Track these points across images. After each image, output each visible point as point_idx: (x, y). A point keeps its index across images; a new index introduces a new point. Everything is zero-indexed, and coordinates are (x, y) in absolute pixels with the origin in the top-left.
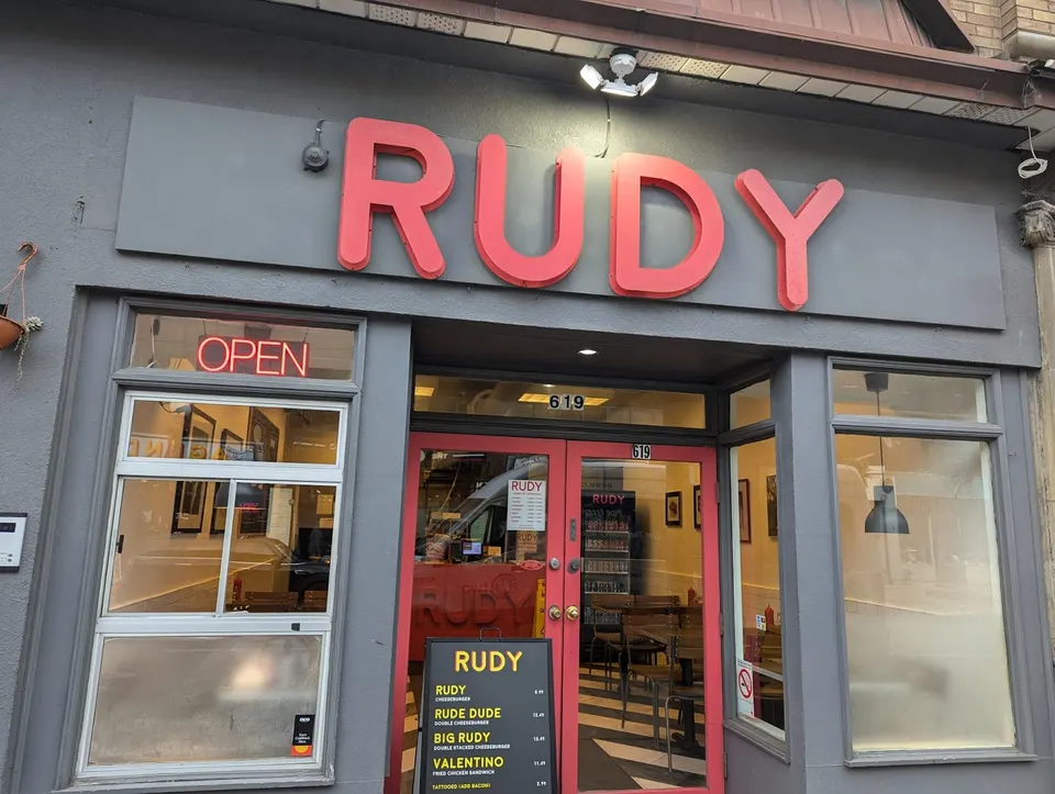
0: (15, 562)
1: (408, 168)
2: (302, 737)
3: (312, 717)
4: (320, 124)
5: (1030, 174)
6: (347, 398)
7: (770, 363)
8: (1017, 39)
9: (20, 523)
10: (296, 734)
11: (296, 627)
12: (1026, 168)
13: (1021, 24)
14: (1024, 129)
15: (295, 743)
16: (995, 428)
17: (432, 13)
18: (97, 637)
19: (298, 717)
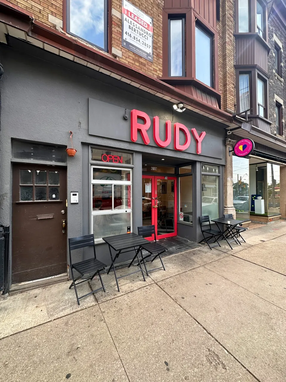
0: (78, 202)
1: (142, 121)
2: (129, 230)
3: (130, 227)
4: (126, 110)
5: (229, 134)
6: (132, 168)
7: (193, 163)
8: (227, 109)
9: (77, 193)
10: (128, 230)
11: (126, 211)
12: (228, 133)
13: (228, 107)
14: (229, 126)
15: (128, 231)
16: (219, 175)
17: (144, 86)
18: (92, 216)
19: (128, 227)
